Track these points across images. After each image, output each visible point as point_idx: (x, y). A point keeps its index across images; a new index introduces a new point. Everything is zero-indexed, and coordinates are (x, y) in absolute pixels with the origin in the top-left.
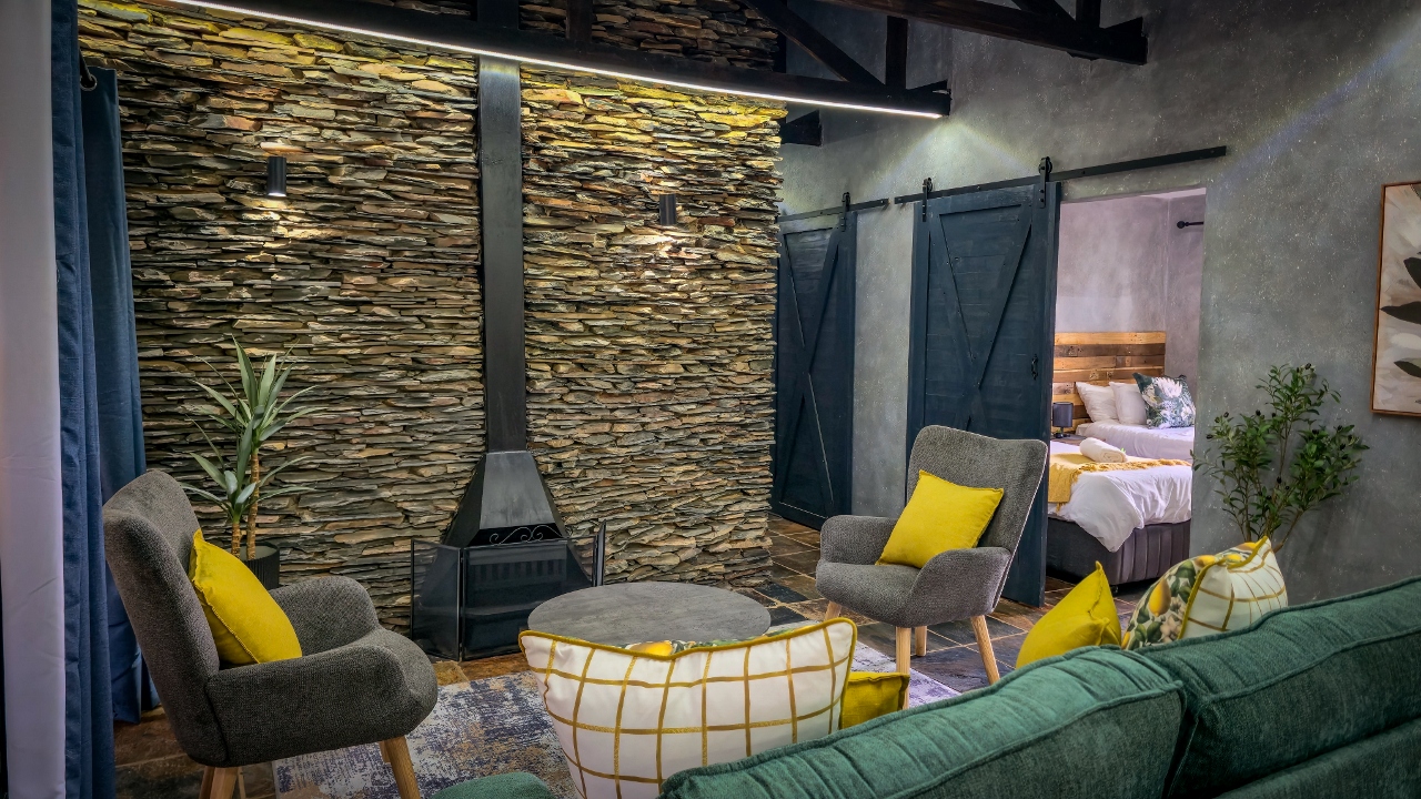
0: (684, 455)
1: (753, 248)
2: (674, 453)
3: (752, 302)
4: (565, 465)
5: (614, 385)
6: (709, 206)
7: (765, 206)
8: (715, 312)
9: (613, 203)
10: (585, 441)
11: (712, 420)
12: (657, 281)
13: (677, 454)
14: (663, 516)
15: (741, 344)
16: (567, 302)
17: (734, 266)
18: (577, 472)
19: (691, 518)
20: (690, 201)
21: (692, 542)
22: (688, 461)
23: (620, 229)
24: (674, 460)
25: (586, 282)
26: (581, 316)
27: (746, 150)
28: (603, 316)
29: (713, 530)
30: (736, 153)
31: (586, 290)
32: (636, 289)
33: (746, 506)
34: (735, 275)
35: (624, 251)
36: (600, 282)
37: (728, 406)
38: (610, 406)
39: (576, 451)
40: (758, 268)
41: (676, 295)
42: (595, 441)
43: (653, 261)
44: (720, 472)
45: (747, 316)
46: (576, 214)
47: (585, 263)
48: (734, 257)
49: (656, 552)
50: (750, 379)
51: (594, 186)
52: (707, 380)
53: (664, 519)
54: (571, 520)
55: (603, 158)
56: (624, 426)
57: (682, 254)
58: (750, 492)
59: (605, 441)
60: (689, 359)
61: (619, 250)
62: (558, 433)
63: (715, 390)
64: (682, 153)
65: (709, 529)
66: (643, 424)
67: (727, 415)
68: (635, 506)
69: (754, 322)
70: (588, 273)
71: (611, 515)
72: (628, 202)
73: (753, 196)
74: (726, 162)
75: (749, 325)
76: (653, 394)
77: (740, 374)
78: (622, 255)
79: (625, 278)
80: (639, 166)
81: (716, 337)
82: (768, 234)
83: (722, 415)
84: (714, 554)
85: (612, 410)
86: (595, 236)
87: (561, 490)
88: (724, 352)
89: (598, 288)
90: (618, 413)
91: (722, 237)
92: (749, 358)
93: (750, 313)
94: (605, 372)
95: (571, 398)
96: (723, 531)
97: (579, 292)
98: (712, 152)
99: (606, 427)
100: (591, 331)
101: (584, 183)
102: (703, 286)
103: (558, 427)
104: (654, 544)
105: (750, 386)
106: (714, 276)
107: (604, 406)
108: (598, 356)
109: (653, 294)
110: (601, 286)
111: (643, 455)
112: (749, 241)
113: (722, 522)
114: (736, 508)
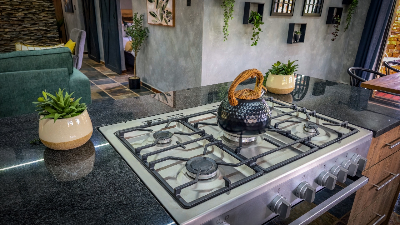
5: (2, 19)
11: (37, 29)
13: (27, 38)
15: (43, 8)
22: (31, 39)
37: (41, 25)
50: (48, 18)
52: (34, 18)
56: (8, 29)
60: (26, 12)
63: (36, 21)
66: (15, 29)
67: (41, 28)
76: (16, 21)
77: (44, 17)
81: (34, 6)
90: (4, 26)
99: (2, 30)
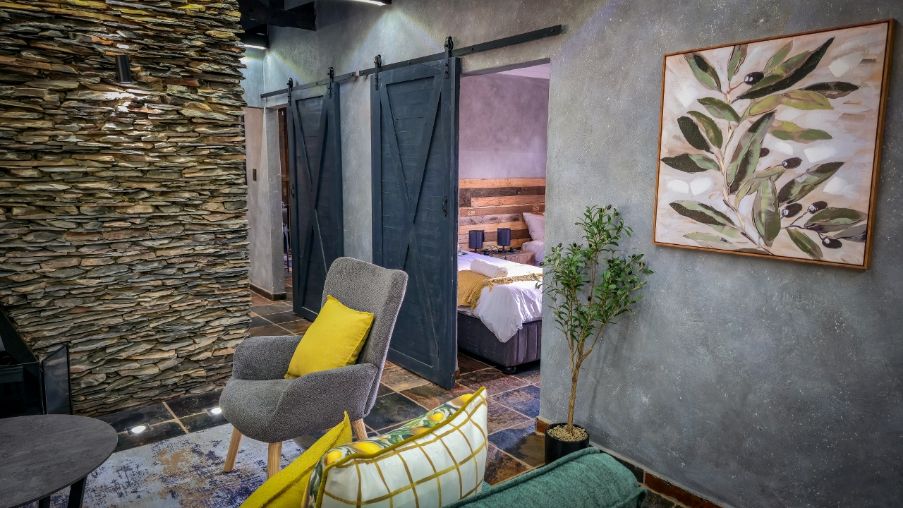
0: (160, 283)
1: (219, 106)
2: (150, 282)
3: (223, 152)
4: (29, 297)
5: (80, 225)
6: (169, 68)
7: (228, 71)
8: (182, 160)
9: (66, 62)
10: (51, 275)
11: (187, 252)
12: (120, 133)
13: (152, 283)
14: (142, 334)
15: (213, 187)
16: (17, 151)
17: (200, 121)
18: (43, 303)
19: (171, 334)
20: (150, 63)
21: (172, 354)
22: (164, 287)
23: (74, 85)
24: (150, 288)
25: (38, 133)
26: (35, 163)
27: (205, 21)
28: (61, 163)
29: (195, 342)
30: (195, 24)
31: (38, 140)
32: (97, 139)
33: (226, 321)
34: (202, 129)
35: (81, 105)
36: (54, 133)
37: (202, 240)
38: (76, 244)
39: (42, 285)
40: (225, 123)
41: (141, 145)
42: (62, 275)
43: (113, 115)
44: (198, 295)
45: (216, 164)
46: (24, 70)
47: (35, 115)
48: (198, 113)
49: (136, 365)
50: (224, 217)
51: (41, 45)
52: (180, 218)
53: (142, 337)
54: (40, 344)
55: (50, 20)
56: (91, 260)
57: (145, 110)
58: (231, 309)
59: (73, 274)
60: (160, 201)
61: (74, 104)
62: (18, 269)
63: (188, 227)
64: (137, 19)
65: (191, 342)
66: (116, 258)
67: (202, 248)
68: (111, 328)
69: (225, 169)
70: (39, 124)
71: (85, 336)
72: (82, 61)
73: (215, 62)
74: (185, 30)
75: (220, 172)
76: (124, 232)
77: (213, 213)
78: (79, 109)
79: (83, 129)
80: (91, 29)
81: (186, 182)
82: (233, 94)
83: (197, 248)
84: (197, 361)
85: (78, 247)
86: (45, 91)
87: (26, 319)
88: (195, 194)
89: (53, 137)
90: (84, 250)
91: (186, 95)
92: (221, 199)
93: (219, 161)
94: (67, 213)
95: (30, 238)
96: (204, 342)
97: (30, 141)
98: (169, 20)
99: (74, 262)
100: (47, 177)
101: (30, 41)
102: (169, 138)
103: (19, 264)
104: (134, 358)
105: (225, 222)
106: (179, 129)
107: (68, 244)
108: (58, 199)
109: (116, 144)
110: (56, 136)
111: (117, 284)
112: (214, 100)
113: (204, 335)
114: (217, 323)
